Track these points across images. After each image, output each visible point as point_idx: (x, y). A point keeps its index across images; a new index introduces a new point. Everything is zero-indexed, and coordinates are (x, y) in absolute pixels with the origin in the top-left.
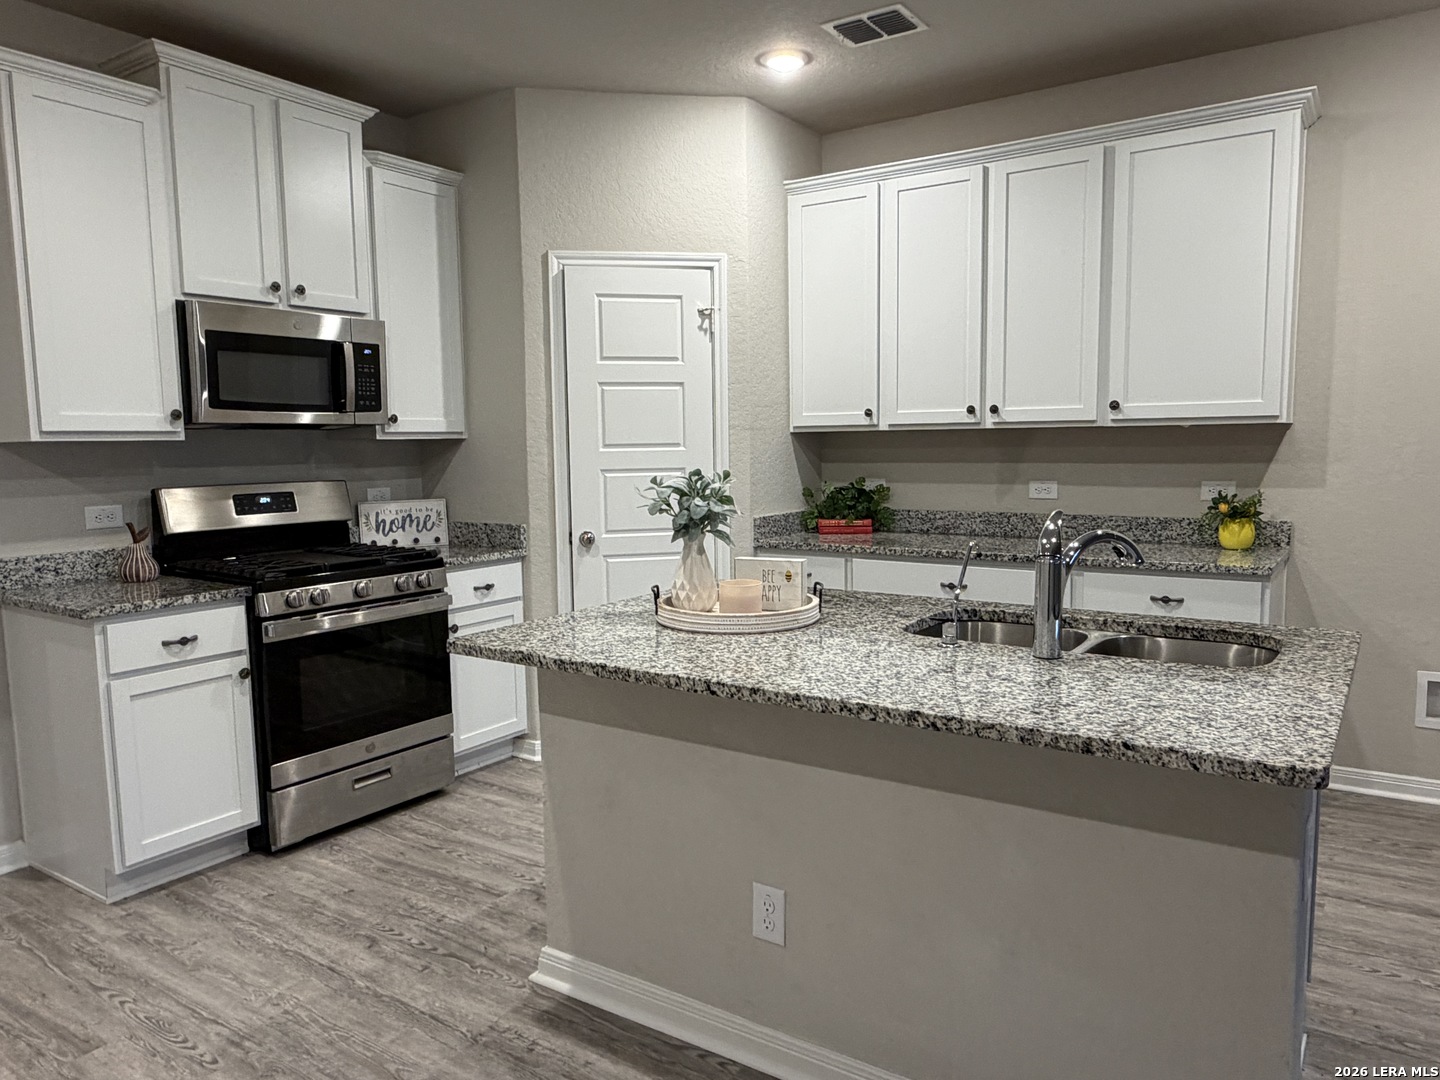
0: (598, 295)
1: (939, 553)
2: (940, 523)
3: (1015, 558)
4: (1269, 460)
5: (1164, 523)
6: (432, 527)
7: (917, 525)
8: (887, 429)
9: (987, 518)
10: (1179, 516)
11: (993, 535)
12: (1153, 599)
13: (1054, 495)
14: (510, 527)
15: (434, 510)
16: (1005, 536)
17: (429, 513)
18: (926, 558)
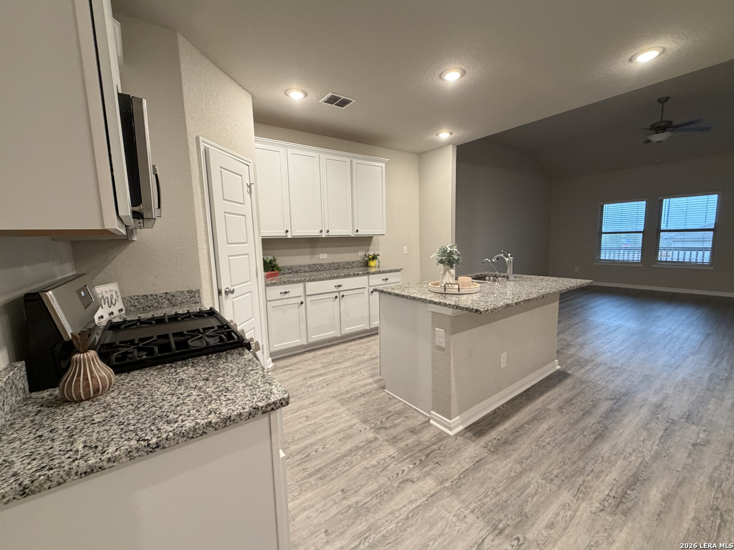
0: (221, 167)
1: (334, 276)
2: (295, 269)
3: (354, 274)
4: (370, 245)
5: (353, 262)
6: (115, 303)
7: (287, 271)
8: (291, 237)
9: (309, 266)
10: (356, 260)
11: (312, 271)
12: (383, 280)
13: (326, 257)
14: (190, 292)
15: (114, 291)
16: (315, 271)
17: (112, 293)
18: (330, 278)
